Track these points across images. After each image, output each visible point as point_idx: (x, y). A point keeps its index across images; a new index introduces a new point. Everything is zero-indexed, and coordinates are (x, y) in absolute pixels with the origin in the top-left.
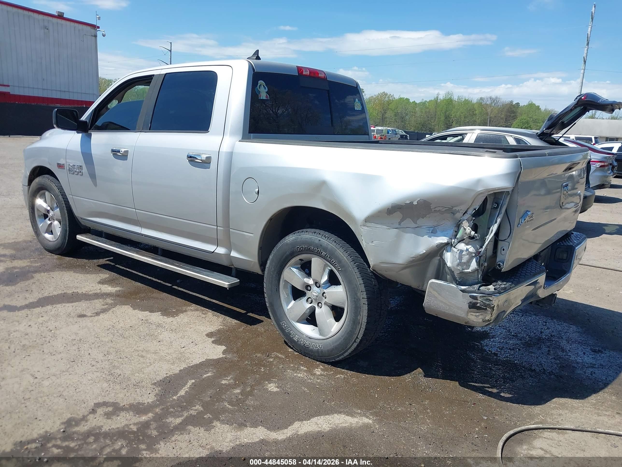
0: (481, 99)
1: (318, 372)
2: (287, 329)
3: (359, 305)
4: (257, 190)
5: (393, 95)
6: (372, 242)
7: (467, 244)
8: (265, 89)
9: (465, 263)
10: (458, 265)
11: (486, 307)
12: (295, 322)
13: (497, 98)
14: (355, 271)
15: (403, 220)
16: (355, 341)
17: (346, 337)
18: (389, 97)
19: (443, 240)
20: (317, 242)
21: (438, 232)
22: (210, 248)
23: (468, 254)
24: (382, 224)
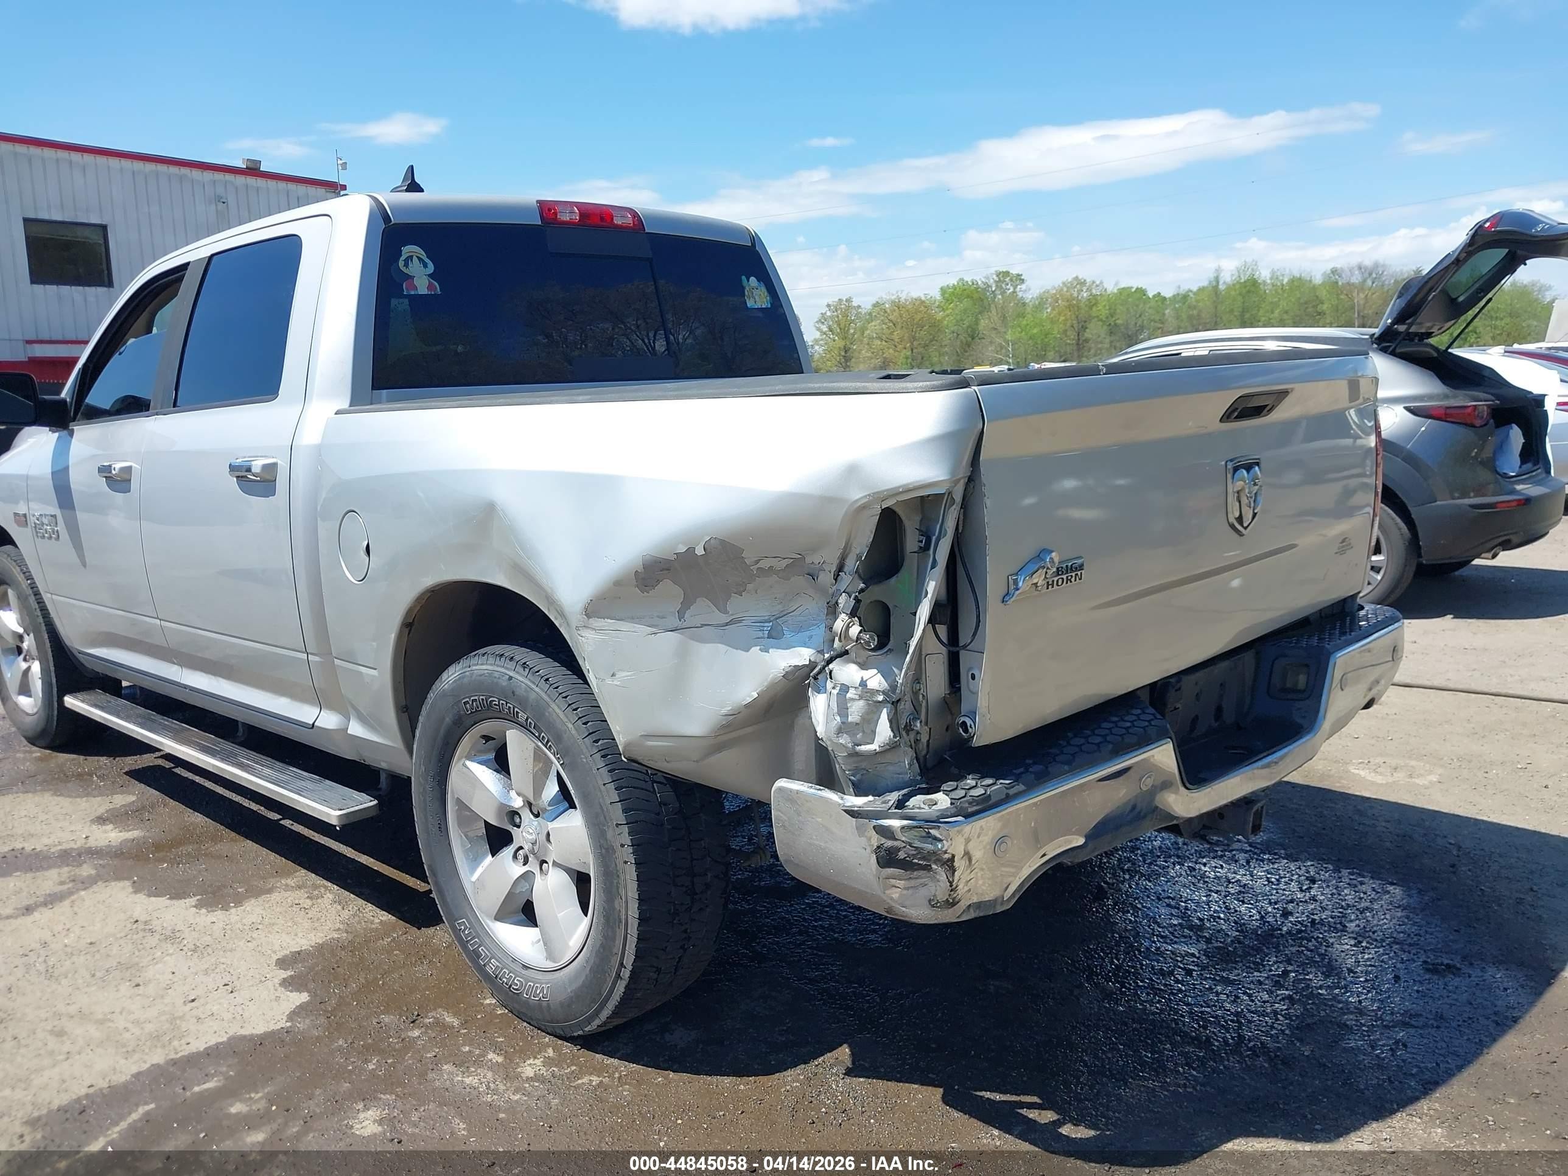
0: (1334, 271)
1: (530, 1068)
2: (471, 940)
3: (613, 865)
4: (366, 543)
5: (1101, 283)
6: (613, 675)
7: (863, 666)
8: (425, 266)
9: (857, 724)
10: (840, 731)
11: (929, 860)
12: (491, 920)
13: (1376, 265)
14: (596, 765)
15: (686, 604)
16: (618, 976)
17: (594, 962)
18: (1089, 290)
19: (802, 656)
20: (506, 684)
21: (788, 635)
22: (306, 713)
23: (861, 698)
24: (632, 619)
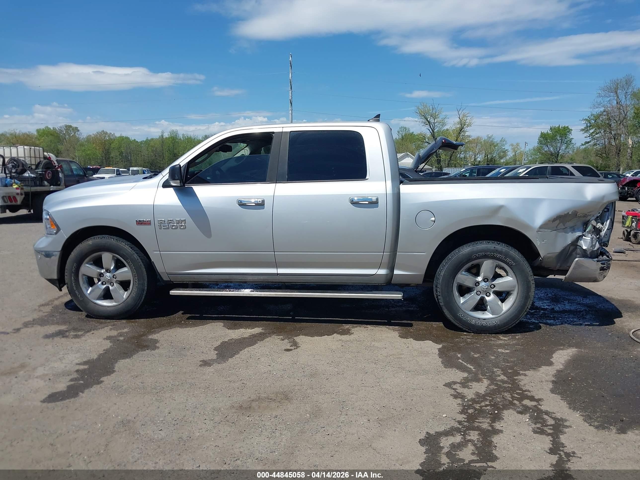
2: (464, 318)
4: (434, 218)
6: (543, 241)
10: (589, 247)
12: (470, 312)
15: (558, 224)
20: (493, 248)
21: (577, 230)
22: (371, 271)
24: (548, 229)
